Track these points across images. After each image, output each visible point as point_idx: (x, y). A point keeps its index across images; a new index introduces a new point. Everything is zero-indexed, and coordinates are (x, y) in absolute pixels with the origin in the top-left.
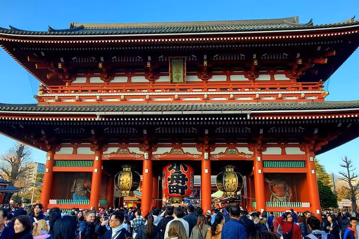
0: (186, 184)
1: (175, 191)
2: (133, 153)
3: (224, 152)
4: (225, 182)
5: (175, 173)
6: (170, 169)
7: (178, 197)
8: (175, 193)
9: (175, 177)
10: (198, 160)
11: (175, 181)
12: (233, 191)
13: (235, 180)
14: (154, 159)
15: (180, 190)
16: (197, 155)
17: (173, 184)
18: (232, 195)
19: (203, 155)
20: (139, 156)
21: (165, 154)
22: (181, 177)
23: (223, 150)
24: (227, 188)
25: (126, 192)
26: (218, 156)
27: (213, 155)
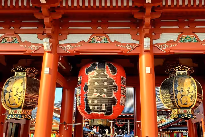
0: (113, 96)
1: (96, 107)
2: (26, 43)
3: (175, 40)
4: (177, 92)
5: (97, 76)
6: (88, 71)
7: (101, 118)
8: (96, 110)
9: (96, 83)
10: (133, 52)
11: (95, 90)
12: (189, 108)
13: (192, 88)
14: (62, 52)
15: (104, 105)
16: (132, 44)
17: (93, 96)
18: (188, 115)
19: (141, 45)
20: (36, 48)
21: (80, 43)
22: (106, 83)
23: (174, 36)
24: (179, 102)
25: (16, 112)
26: (166, 47)
27: (158, 44)
